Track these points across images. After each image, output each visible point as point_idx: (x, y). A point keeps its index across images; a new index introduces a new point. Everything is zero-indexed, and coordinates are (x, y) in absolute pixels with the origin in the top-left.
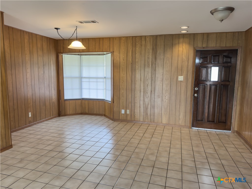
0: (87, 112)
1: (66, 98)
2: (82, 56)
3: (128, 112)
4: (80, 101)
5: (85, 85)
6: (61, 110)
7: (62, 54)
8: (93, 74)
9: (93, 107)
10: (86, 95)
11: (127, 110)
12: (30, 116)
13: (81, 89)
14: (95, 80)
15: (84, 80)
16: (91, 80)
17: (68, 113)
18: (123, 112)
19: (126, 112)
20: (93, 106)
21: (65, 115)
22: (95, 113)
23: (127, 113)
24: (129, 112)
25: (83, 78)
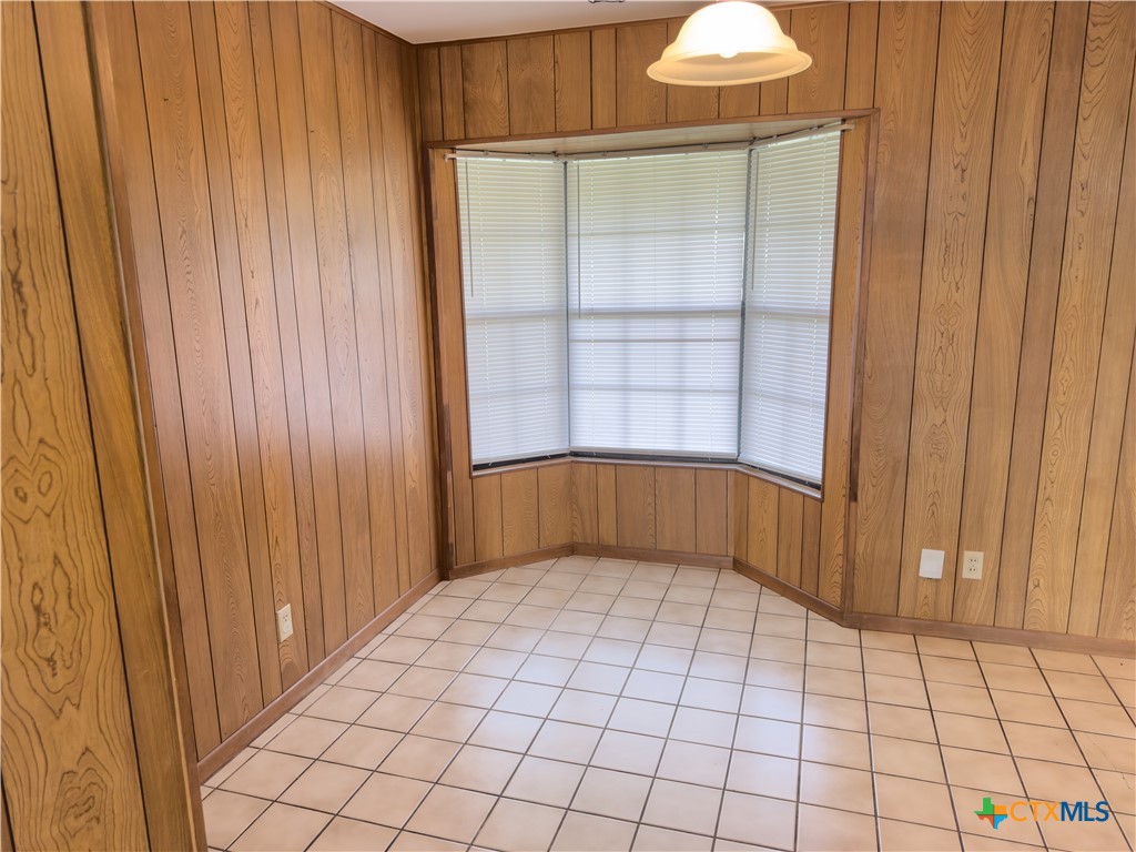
0: (613, 542)
1: (478, 456)
2: (573, 163)
3: (974, 565)
4: (559, 471)
5: (593, 363)
6: (451, 540)
7: (453, 150)
8: (652, 289)
9: (651, 510)
10: (598, 430)
11: (968, 555)
12: (286, 629)
13: (566, 387)
14: (666, 328)
15: (582, 329)
16: (640, 328)
17: (497, 555)
18: (932, 564)
19: (954, 565)
20: (650, 499)
21: (477, 568)
22: (666, 546)
23: (966, 574)
24: (979, 566)
25: (581, 314)
